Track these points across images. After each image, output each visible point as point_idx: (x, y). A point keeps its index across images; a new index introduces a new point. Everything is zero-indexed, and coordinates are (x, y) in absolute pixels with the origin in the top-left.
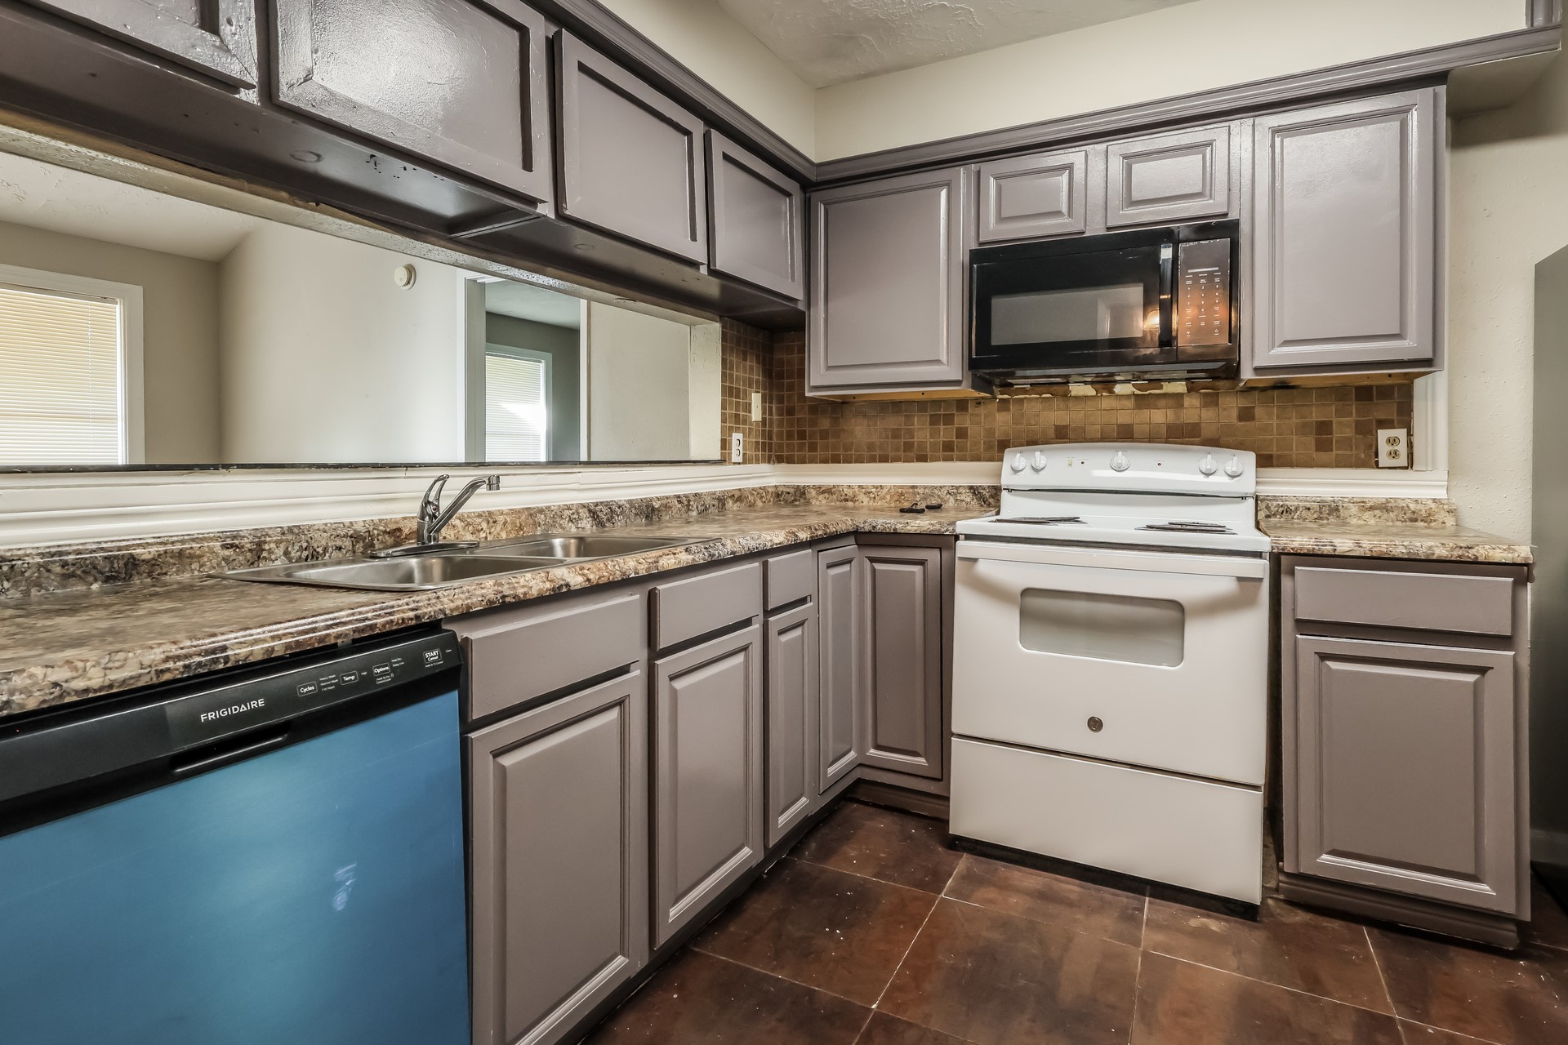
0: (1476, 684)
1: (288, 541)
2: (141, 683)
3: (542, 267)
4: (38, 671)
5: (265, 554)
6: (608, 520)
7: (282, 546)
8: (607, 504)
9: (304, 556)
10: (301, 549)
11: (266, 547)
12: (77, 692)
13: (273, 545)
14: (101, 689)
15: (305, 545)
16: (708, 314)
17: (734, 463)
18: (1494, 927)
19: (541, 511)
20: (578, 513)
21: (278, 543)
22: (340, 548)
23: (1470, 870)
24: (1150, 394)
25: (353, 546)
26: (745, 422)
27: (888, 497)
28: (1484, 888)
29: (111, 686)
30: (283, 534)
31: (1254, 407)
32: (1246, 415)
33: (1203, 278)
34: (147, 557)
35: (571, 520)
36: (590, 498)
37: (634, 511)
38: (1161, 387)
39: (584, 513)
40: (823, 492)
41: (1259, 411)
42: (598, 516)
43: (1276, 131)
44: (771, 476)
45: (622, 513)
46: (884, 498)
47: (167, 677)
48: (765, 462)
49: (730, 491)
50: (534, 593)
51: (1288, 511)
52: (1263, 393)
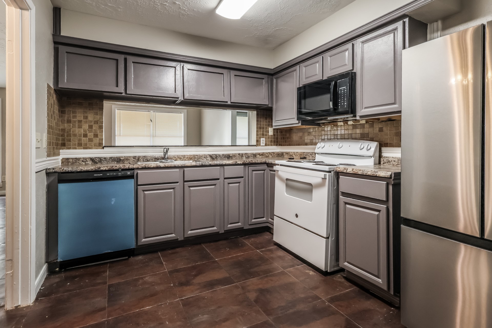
0: (378, 215)
1: (143, 158)
2: (90, 170)
3: (199, 106)
4: (81, 167)
5: (139, 160)
6: (215, 158)
7: (142, 159)
8: (216, 155)
9: (146, 161)
10: (145, 159)
11: (140, 159)
12: (83, 170)
13: (141, 159)
14: (86, 170)
15: (146, 159)
16: (252, 109)
17: (262, 146)
18: (395, 298)
19: (197, 155)
20: (207, 156)
21: (142, 158)
22: (152, 160)
23: (376, 274)
24: (357, 124)
25: (155, 160)
26: (266, 135)
27: (299, 155)
28: (380, 280)
29: (87, 170)
30: (143, 157)
31: (383, 127)
32: (381, 130)
33: (342, 90)
34: (122, 159)
35: (204, 158)
36: (211, 153)
37: (223, 156)
38: (359, 122)
39: (208, 156)
40: (286, 154)
41: (384, 129)
42: (212, 157)
43: (363, 42)
44: (277, 149)
45: (219, 157)
46: (298, 156)
47: (93, 170)
48: (275, 146)
49: (259, 153)
50: (152, 166)
51: (389, 162)
52: (386, 122)
